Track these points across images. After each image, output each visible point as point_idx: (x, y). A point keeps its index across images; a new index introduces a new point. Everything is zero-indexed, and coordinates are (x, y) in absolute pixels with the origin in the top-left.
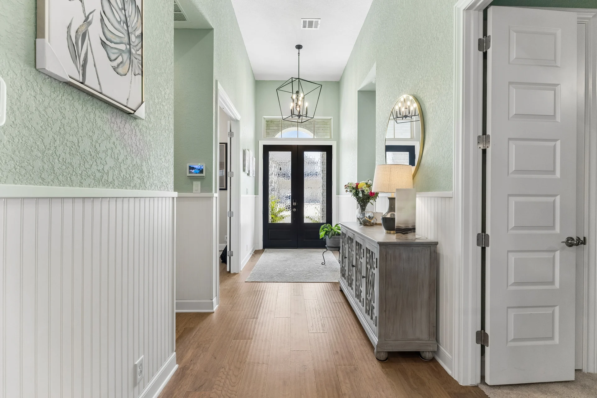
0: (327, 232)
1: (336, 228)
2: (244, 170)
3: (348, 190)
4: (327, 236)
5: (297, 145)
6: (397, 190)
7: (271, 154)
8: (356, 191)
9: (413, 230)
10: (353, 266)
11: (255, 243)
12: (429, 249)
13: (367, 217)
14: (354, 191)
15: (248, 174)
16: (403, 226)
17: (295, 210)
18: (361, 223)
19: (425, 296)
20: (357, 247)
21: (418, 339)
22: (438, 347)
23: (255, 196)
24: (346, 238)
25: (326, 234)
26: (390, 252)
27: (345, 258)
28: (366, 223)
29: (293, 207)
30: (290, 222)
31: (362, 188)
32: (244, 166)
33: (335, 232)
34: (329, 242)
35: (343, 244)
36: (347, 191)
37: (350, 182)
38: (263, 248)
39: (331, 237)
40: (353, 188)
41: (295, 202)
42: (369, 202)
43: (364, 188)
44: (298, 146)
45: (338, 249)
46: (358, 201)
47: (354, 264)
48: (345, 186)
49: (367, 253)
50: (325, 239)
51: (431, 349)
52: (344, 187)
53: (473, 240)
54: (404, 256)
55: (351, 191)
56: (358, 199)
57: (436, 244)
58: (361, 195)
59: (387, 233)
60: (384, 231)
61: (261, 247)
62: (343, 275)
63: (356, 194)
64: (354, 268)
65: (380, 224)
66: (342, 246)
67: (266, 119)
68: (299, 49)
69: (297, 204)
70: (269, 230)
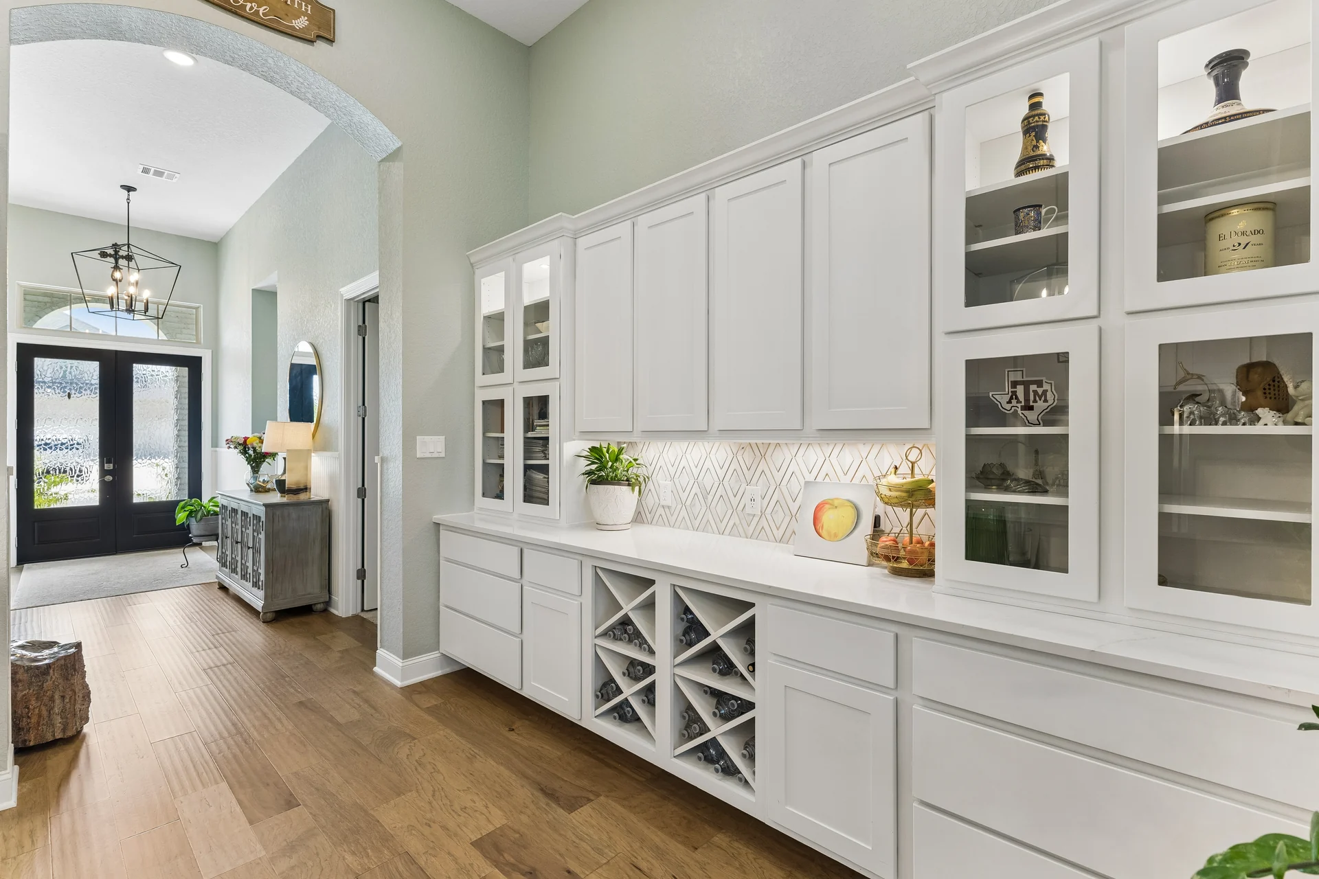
0: (191, 512)
1: (211, 504)
3: (232, 446)
4: (193, 519)
5: (116, 351)
6: (288, 450)
7: (41, 363)
8: (245, 448)
9: (306, 489)
10: (237, 543)
12: (320, 507)
13: (260, 481)
14: (242, 447)
16: (294, 487)
17: (109, 478)
18: (252, 491)
19: (317, 550)
20: (243, 518)
21: (309, 594)
22: (330, 598)
24: (228, 512)
25: (190, 515)
26: (278, 513)
27: (226, 537)
28: (258, 489)
29: (103, 473)
30: (97, 504)
31: (252, 444)
33: (209, 511)
34: (196, 528)
35: (224, 521)
36: (229, 447)
37: (235, 435)
38: (18, 565)
39: (201, 519)
40: (240, 444)
41: (108, 462)
42: (264, 461)
43: (255, 445)
44: (117, 353)
45: (214, 537)
46: (247, 460)
47: (239, 540)
48: (227, 440)
49: (253, 520)
50: (188, 525)
51: (322, 600)
52: (225, 443)
53: (354, 493)
54: (294, 515)
55: (236, 447)
56: (249, 460)
57: (328, 501)
58: (251, 452)
59: (282, 496)
60: (279, 495)
61: (11, 562)
62: (224, 565)
63: (244, 452)
64: (239, 545)
65: (274, 490)
66: (222, 524)
67: (25, 287)
68: (129, 192)
69: (114, 466)
70: (36, 524)
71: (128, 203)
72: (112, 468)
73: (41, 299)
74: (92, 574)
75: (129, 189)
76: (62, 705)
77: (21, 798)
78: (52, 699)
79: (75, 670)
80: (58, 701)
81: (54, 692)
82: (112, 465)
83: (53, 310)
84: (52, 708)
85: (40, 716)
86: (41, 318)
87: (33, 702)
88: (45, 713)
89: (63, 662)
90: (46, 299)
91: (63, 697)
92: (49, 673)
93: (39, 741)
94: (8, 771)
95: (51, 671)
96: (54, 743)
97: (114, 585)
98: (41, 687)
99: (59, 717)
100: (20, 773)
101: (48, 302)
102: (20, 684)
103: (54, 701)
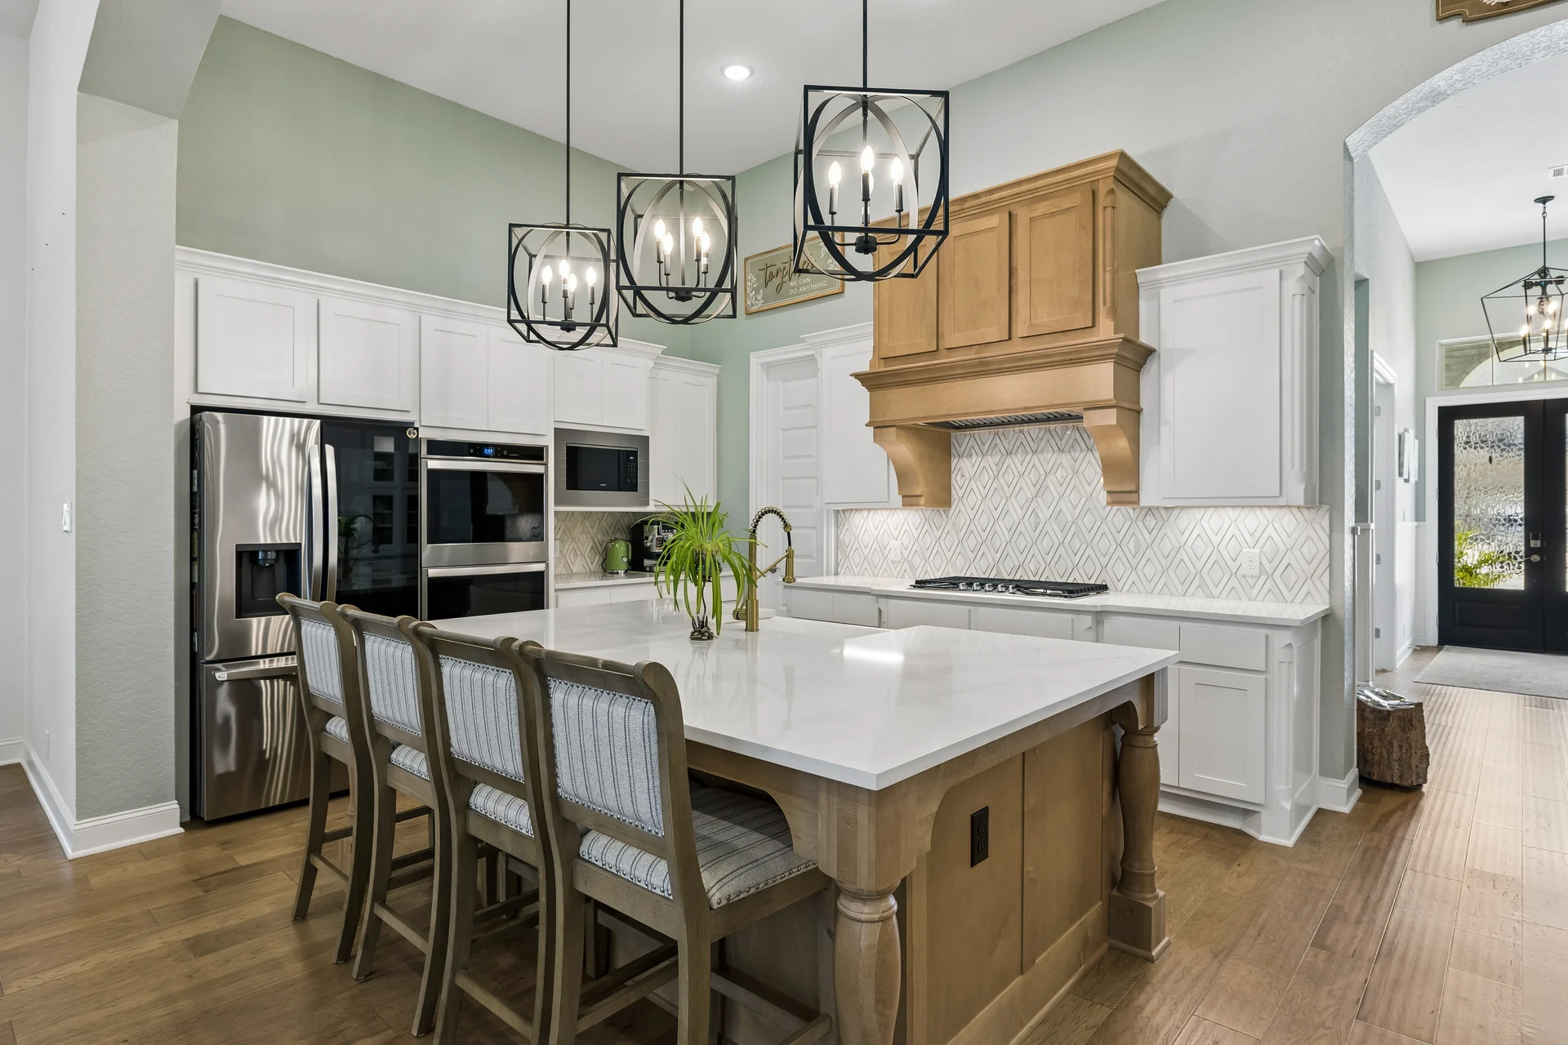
2: (1401, 474)
5: (1545, 400)
7: (1461, 427)
11: (1417, 631)
15: (1406, 481)
17: (1535, 558)
23: (1416, 524)
29: (1529, 551)
30: (1523, 589)
32: (1401, 465)
38: (1439, 644)
41: (1536, 538)
44: (1544, 403)
61: (1433, 638)
67: (1446, 345)
68: (1544, 203)
69: (1542, 543)
70: (1457, 604)
71: (1544, 218)
72: (1539, 546)
73: (1468, 352)
74: (1506, 668)
75: (1544, 200)
76: (1399, 754)
77: (1355, 810)
78: (1391, 743)
79: (1412, 725)
80: (1396, 749)
81: (1392, 739)
82: (1539, 542)
83: (1481, 362)
84: (1392, 753)
85: (1381, 756)
86: (1468, 374)
87: (1377, 742)
88: (1385, 754)
89: (1401, 714)
90: (1475, 351)
91: (1400, 746)
92: (1389, 720)
93: (1380, 779)
94: (1344, 782)
95: (1391, 718)
96: (1393, 787)
97: (1523, 683)
98: (1383, 730)
99: (1396, 764)
100: (1362, 796)
101: (1475, 354)
102: (1367, 722)
103: (1392, 747)
